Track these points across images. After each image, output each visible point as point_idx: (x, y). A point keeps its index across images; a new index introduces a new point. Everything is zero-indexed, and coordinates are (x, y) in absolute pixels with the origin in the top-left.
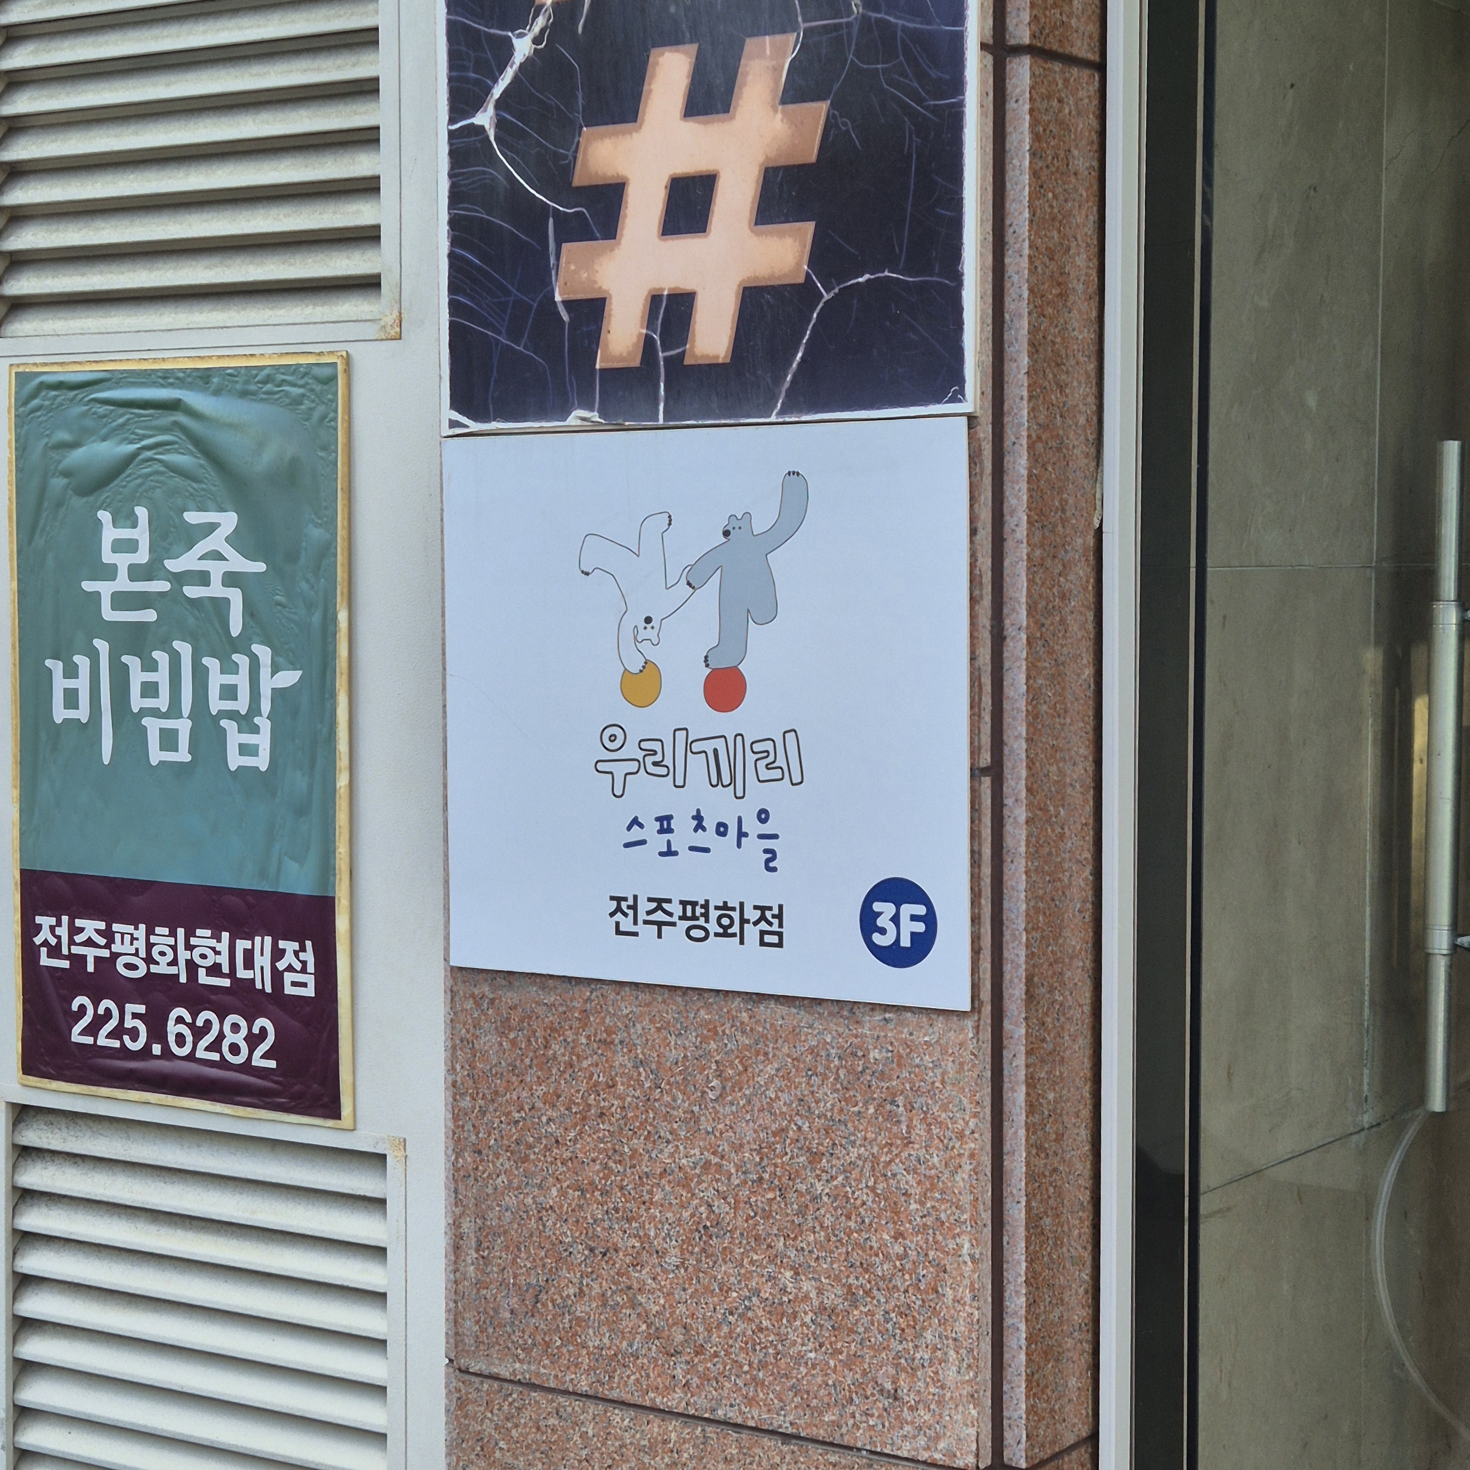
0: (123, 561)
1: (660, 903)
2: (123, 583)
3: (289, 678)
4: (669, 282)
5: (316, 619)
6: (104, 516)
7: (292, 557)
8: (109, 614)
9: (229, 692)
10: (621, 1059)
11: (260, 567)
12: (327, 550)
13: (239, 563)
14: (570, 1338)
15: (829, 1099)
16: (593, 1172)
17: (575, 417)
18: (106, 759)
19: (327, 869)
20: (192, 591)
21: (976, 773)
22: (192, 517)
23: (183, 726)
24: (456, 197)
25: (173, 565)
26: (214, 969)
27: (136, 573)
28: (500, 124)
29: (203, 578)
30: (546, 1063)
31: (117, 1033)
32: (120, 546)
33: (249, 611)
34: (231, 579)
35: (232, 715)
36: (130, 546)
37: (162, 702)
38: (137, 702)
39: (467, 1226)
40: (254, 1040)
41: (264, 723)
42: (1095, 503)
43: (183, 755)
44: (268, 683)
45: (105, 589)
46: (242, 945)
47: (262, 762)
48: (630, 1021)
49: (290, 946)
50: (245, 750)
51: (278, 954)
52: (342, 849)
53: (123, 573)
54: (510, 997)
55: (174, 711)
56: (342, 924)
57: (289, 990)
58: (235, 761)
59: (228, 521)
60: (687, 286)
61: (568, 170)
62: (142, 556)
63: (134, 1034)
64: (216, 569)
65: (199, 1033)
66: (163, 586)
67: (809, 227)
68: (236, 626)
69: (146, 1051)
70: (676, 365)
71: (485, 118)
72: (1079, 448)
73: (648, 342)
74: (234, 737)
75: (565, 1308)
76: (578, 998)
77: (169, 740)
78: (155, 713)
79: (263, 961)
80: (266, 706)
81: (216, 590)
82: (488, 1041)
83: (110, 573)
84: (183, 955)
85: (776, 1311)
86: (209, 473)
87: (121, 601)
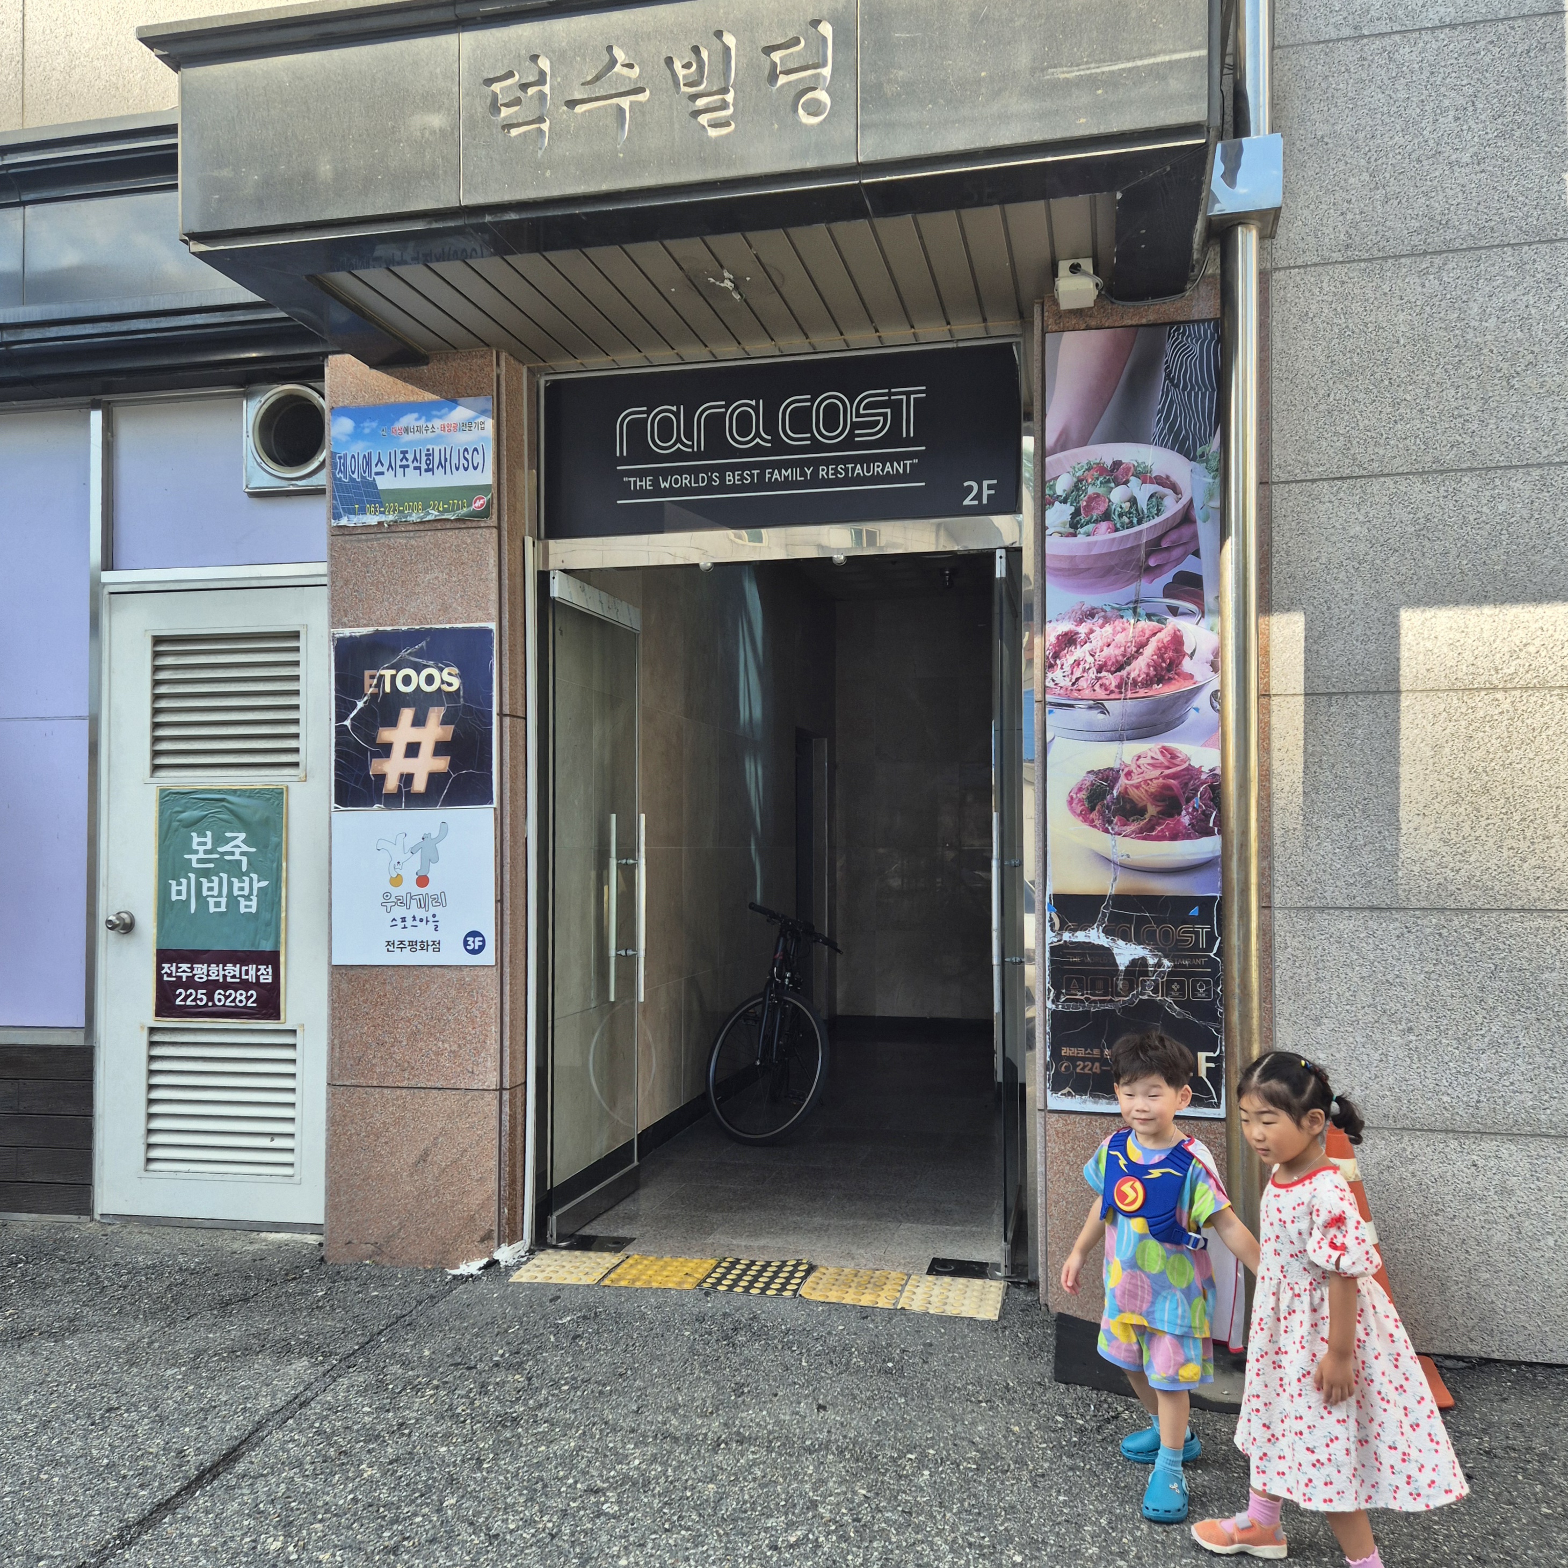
0: (201, 848)
1: (402, 942)
2: (201, 855)
3: (264, 884)
4: (407, 770)
5: (275, 865)
6: (194, 834)
7: (266, 846)
8: (195, 865)
9: (242, 889)
10: (389, 987)
11: (254, 850)
12: (278, 845)
13: (245, 848)
14: (371, 1070)
15: (453, 992)
16: (379, 1021)
17: (376, 807)
18: (193, 911)
19: (277, 942)
20: (227, 858)
21: (497, 901)
22: (228, 835)
23: (223, 900)
24: (337, 744)
25: (220, 849)
26: (234, 977)
27: (206, 852)
28: (352, 725)
29: (233, 853)
30: (363, 991)
31: (195, 1000)
32: (200, 844)
33: (249, 863)
34: (242, 854)
35: (242, 896)
36: (205, 844)
37: (215, 893)
38: (205, 893)
39: (336, 1042)
40: (248, 998)
41: (254, 898)
42: (525, 830)
43: (223, 909)
44: (256, 886)
45: (194, 858)
46: (244, 968)
47: (254, 910)
48: (392, 976)
49: (262, 967)
50: (246, 906)
51: (258, 970)
52: (283, 936)
53: (201, 852)
54: (352, 972)
55: (220, 895)
56: (282, 959)
57: (262, 981)
58: (243, 910)
59: (243, 836)
60: (411, 771)
61: (375, 739)
62: (209, 846)
63: (201, 1000)
64: (237, 851)
65: (227, 997)
66: (217, 856)
67: (449, 758)
68: (244, 868)
69: (206, 1005)
70: (408, 793)
71: (347, 723)
72: (521, 817)
73: (400, 787)
74: (243, 902)
75: (369, 1062)
76: (375, 971)
77: (217, 904)
78: (213, 896)
79: (252, 972)
80: (255, 893)
81: (237, 857)
82: (344, 986)
83: (196, 852)
84: (221, 973)
85: (437, 1054)
86: (236, 821)
87: (200, 861)
